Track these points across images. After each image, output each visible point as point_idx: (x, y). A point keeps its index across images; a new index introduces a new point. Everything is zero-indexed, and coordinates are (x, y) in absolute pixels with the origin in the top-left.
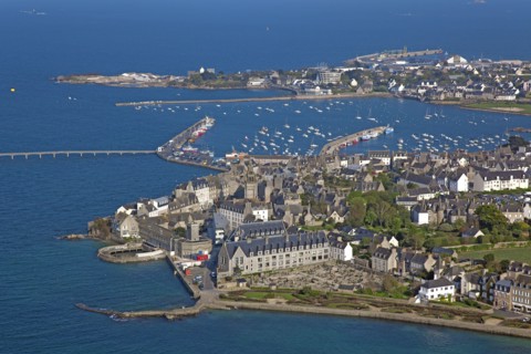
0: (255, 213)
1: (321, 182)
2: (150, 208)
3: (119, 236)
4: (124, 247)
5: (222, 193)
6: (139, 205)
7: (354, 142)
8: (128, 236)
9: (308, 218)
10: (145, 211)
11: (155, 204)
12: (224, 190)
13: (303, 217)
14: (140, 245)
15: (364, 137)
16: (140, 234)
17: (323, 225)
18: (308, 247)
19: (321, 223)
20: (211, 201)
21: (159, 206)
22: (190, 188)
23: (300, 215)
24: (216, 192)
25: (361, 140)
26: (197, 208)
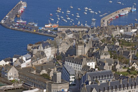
0: (88, 64)
1: (117, 44)
2: (22, 61)
3: (7, 80)
4: (12, 86)
5: (58, 51)
6: (14, 59)
7: (116, 17)
8: (12, 79)
9: (118, 66)
10: (19, 63)
11: (24, 59)
12: (60, 49)
13: (115, 66)
14: (21, 85)
15: (121, 14)
16: (19, 78)
17: (128, 71)
18: (133, 87)
19: (126, 70)
20: (53, 56)
21: (27, 60)
22: (41, 48)
23: (113, 65)
24: (55, 50)
25: (120, 15)
26: (45, 60)
